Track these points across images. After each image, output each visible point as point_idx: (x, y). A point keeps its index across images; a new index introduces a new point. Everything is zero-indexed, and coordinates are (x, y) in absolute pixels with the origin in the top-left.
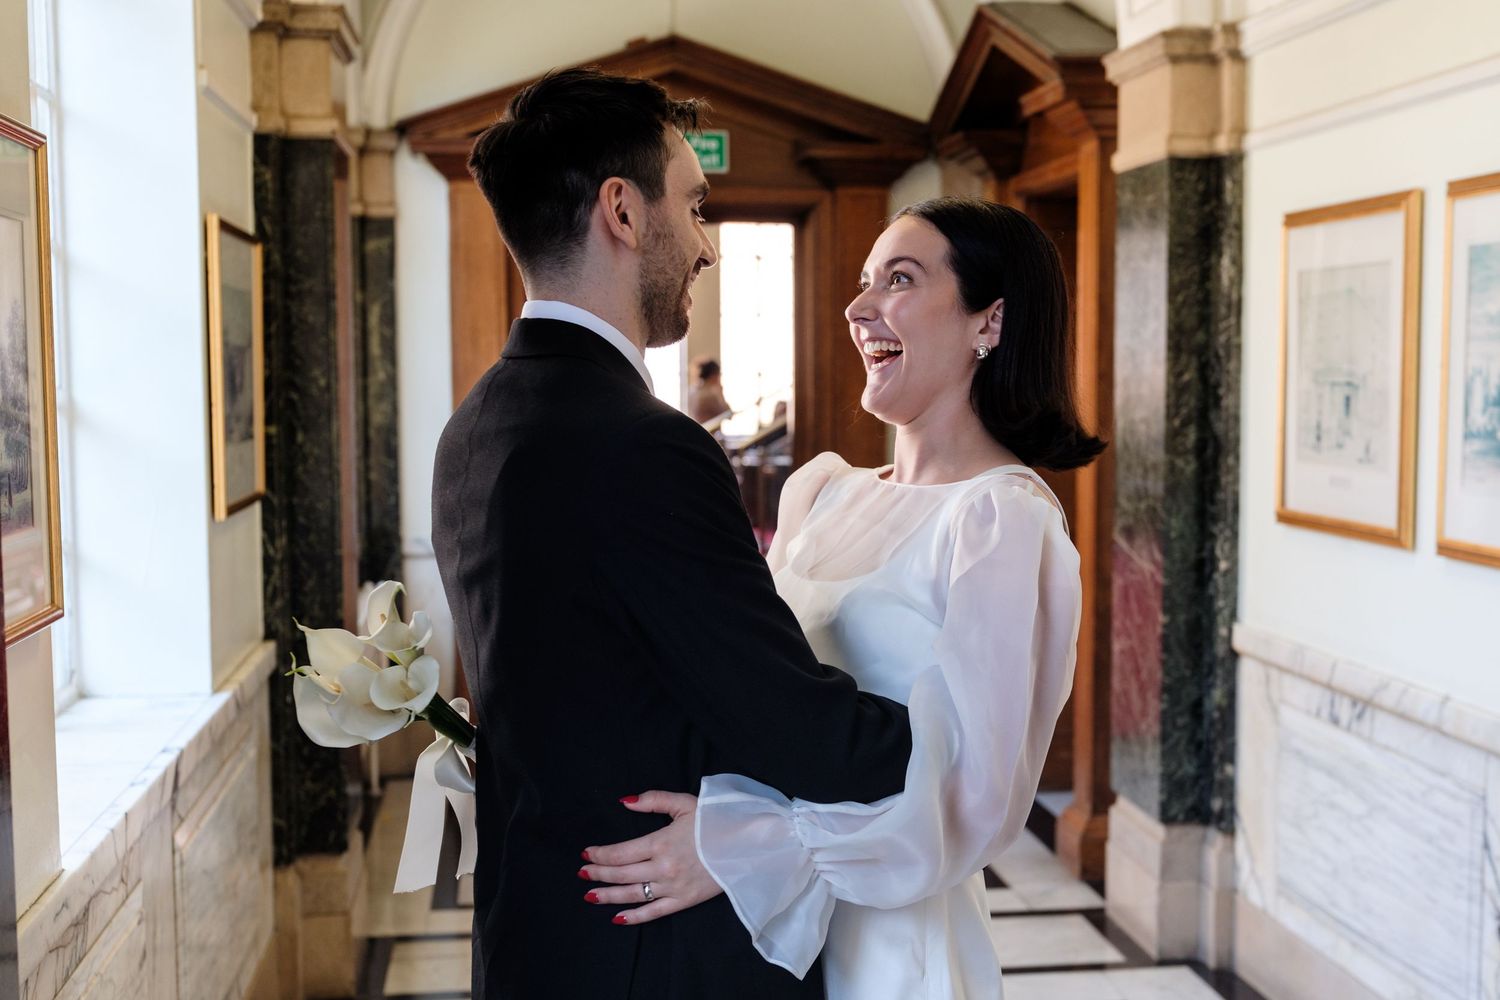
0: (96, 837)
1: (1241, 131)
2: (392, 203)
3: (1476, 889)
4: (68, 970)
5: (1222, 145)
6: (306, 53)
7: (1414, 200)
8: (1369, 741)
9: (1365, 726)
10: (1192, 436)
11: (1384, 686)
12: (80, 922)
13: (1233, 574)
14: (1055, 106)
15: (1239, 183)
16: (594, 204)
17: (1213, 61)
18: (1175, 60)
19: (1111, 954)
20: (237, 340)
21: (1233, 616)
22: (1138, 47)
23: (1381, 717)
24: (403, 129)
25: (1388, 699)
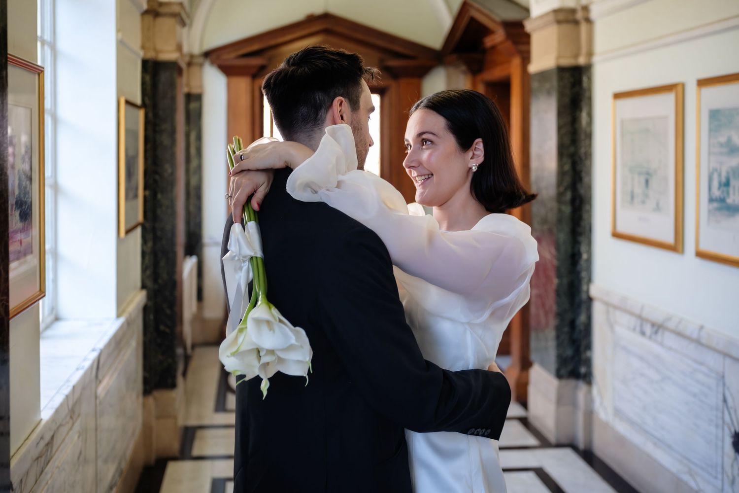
0: (59, 400)
1: (590, 54)
2: (201, 86)
3: (720, 422)
4: (42, 468)
5: (582, 61)
6: (165, 24)
7: (680, 88)
8: (661, 344)
9: (659, 337)
10: (568, 196)
11: (669, 319)
12: (50, 444)
13: (589, 261)
14: (501, 43)
15: (590, 79)
16: (329, 109)
17: (576, 23)
18: (559, 22)
19: (532, 441)
20: (131, 153)
21: (590, 280)
22: (541, 17)
23: (667, 334)
24: (207, 54)
25: (671, 325)
